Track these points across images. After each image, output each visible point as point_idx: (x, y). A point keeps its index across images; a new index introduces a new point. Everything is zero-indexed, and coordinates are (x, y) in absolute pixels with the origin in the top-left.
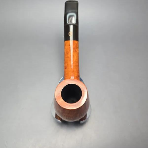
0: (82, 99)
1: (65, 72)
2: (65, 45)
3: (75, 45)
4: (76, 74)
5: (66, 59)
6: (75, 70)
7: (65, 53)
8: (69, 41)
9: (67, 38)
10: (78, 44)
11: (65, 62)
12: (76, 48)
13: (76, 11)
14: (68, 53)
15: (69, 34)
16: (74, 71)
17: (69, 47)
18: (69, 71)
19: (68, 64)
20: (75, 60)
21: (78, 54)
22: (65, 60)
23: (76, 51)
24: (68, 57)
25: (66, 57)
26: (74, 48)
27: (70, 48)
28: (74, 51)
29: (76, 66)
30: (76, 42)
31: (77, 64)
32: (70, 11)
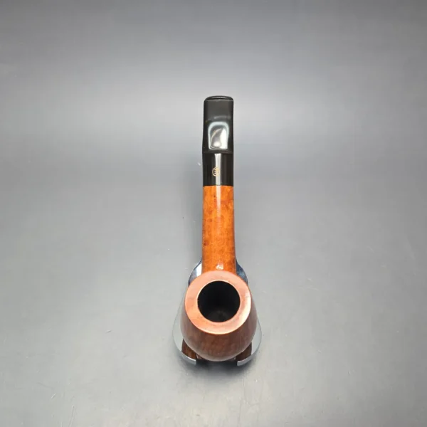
0: (240, 313)
1: (203, 250)
2: (205, 194)
3: (227, 195)
4: (228, 258)
5: (207, 224)
6: (226, 249)
7: (203, 211)
8: (213, 187)
9: (208, 180)
10: (232, 191)
11: (204, 231)
12: (229, 200)
13: (229, 117)
14: (210, 212)
15: (214, 172)
16: (222, 251)
17: (213, 198)
18: (213, 250)
19: (210, 235)
20: (225, 226)
21: (233, 213)
22: (203, 225)
23: (227, 208)
24: (211, 220)
25: (207, 219)
26: (222, 202)
27: (215, 201)
28: (222, 208)
29: (228, 239)
30: (227, 188)
31: (231, 235)
32: (215, 118)
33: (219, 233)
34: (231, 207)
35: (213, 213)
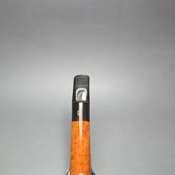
1: (71, 164)
2: (73, 127)
3: (85, 127)
4: (86, 168)
5: (73, 145)
6: (85, 162)
7: (72, 137)
8: (78, 122)
9: (75, 118)
10: (89, 125)
11: (72, 150)
12: (87, 130)
13: (87, 86)
14: (76, 138)
15: (78, 113)
16: (82, 163)
17: (77, 129)
18: (77, 162)
19: (75, 153)
20: (85, 147)
21: (89, 139)
22: (71, 146)
23: (86, 135)
24: (76, 143)
25: (74, 142)
26: (83, 131)
27: (79, 130)
28: (83, 136)
29: (86, 155)
30: (86, 123)
31: (88, 152)
32: (80, 86)
33: (80, 151)
34: (88, 135)
35: (77, 138)
